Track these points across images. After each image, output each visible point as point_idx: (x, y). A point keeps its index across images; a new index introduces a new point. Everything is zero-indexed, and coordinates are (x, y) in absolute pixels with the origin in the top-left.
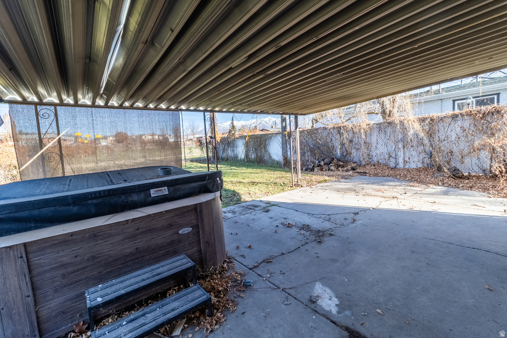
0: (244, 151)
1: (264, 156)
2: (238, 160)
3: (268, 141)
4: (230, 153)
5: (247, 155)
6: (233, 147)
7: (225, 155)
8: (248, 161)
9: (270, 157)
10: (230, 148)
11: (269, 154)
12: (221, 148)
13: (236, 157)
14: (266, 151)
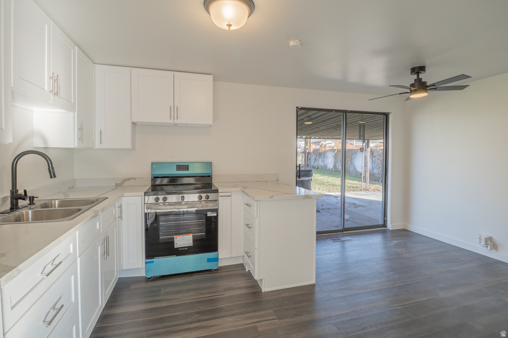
0: (333, 162)
1: (350, 168)
2: (327, 170)
3: (354, 156)
4: (320, 163)
5: (335, 166)
6: (324, 158)
7: (316, 164)
8: (335, 171)
9: (355, 169)
10: (320, 159)
11: (354, 166)
12: (313, 157)
13: (326, 167)
14: (352, 163)
